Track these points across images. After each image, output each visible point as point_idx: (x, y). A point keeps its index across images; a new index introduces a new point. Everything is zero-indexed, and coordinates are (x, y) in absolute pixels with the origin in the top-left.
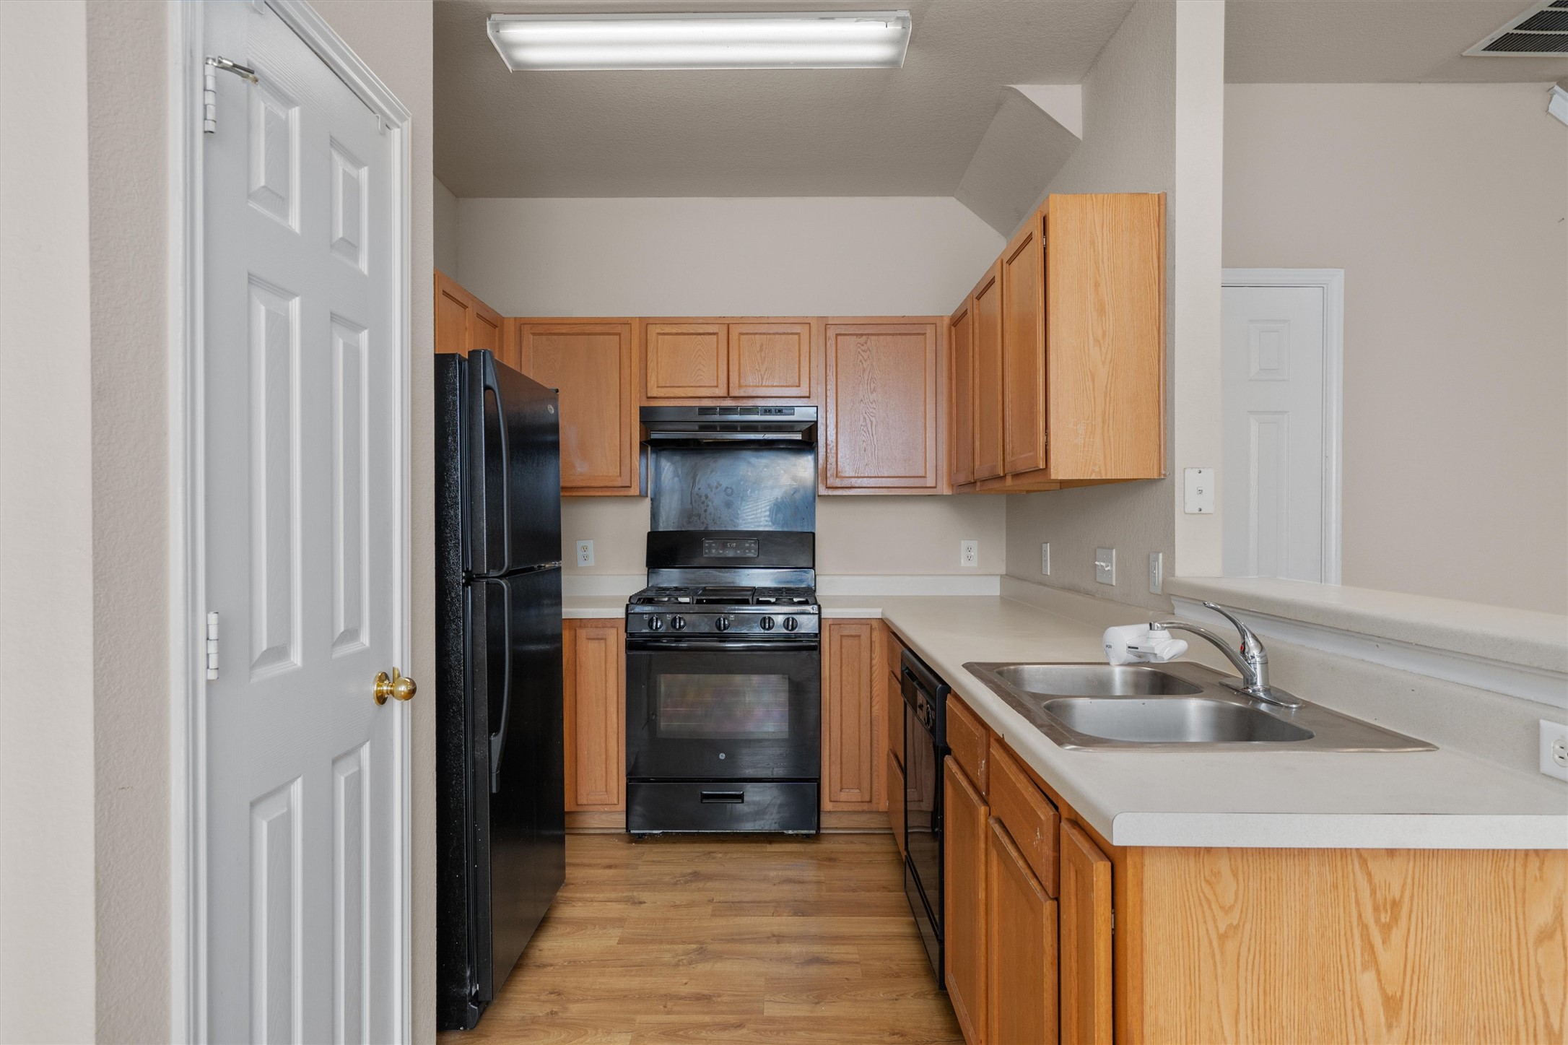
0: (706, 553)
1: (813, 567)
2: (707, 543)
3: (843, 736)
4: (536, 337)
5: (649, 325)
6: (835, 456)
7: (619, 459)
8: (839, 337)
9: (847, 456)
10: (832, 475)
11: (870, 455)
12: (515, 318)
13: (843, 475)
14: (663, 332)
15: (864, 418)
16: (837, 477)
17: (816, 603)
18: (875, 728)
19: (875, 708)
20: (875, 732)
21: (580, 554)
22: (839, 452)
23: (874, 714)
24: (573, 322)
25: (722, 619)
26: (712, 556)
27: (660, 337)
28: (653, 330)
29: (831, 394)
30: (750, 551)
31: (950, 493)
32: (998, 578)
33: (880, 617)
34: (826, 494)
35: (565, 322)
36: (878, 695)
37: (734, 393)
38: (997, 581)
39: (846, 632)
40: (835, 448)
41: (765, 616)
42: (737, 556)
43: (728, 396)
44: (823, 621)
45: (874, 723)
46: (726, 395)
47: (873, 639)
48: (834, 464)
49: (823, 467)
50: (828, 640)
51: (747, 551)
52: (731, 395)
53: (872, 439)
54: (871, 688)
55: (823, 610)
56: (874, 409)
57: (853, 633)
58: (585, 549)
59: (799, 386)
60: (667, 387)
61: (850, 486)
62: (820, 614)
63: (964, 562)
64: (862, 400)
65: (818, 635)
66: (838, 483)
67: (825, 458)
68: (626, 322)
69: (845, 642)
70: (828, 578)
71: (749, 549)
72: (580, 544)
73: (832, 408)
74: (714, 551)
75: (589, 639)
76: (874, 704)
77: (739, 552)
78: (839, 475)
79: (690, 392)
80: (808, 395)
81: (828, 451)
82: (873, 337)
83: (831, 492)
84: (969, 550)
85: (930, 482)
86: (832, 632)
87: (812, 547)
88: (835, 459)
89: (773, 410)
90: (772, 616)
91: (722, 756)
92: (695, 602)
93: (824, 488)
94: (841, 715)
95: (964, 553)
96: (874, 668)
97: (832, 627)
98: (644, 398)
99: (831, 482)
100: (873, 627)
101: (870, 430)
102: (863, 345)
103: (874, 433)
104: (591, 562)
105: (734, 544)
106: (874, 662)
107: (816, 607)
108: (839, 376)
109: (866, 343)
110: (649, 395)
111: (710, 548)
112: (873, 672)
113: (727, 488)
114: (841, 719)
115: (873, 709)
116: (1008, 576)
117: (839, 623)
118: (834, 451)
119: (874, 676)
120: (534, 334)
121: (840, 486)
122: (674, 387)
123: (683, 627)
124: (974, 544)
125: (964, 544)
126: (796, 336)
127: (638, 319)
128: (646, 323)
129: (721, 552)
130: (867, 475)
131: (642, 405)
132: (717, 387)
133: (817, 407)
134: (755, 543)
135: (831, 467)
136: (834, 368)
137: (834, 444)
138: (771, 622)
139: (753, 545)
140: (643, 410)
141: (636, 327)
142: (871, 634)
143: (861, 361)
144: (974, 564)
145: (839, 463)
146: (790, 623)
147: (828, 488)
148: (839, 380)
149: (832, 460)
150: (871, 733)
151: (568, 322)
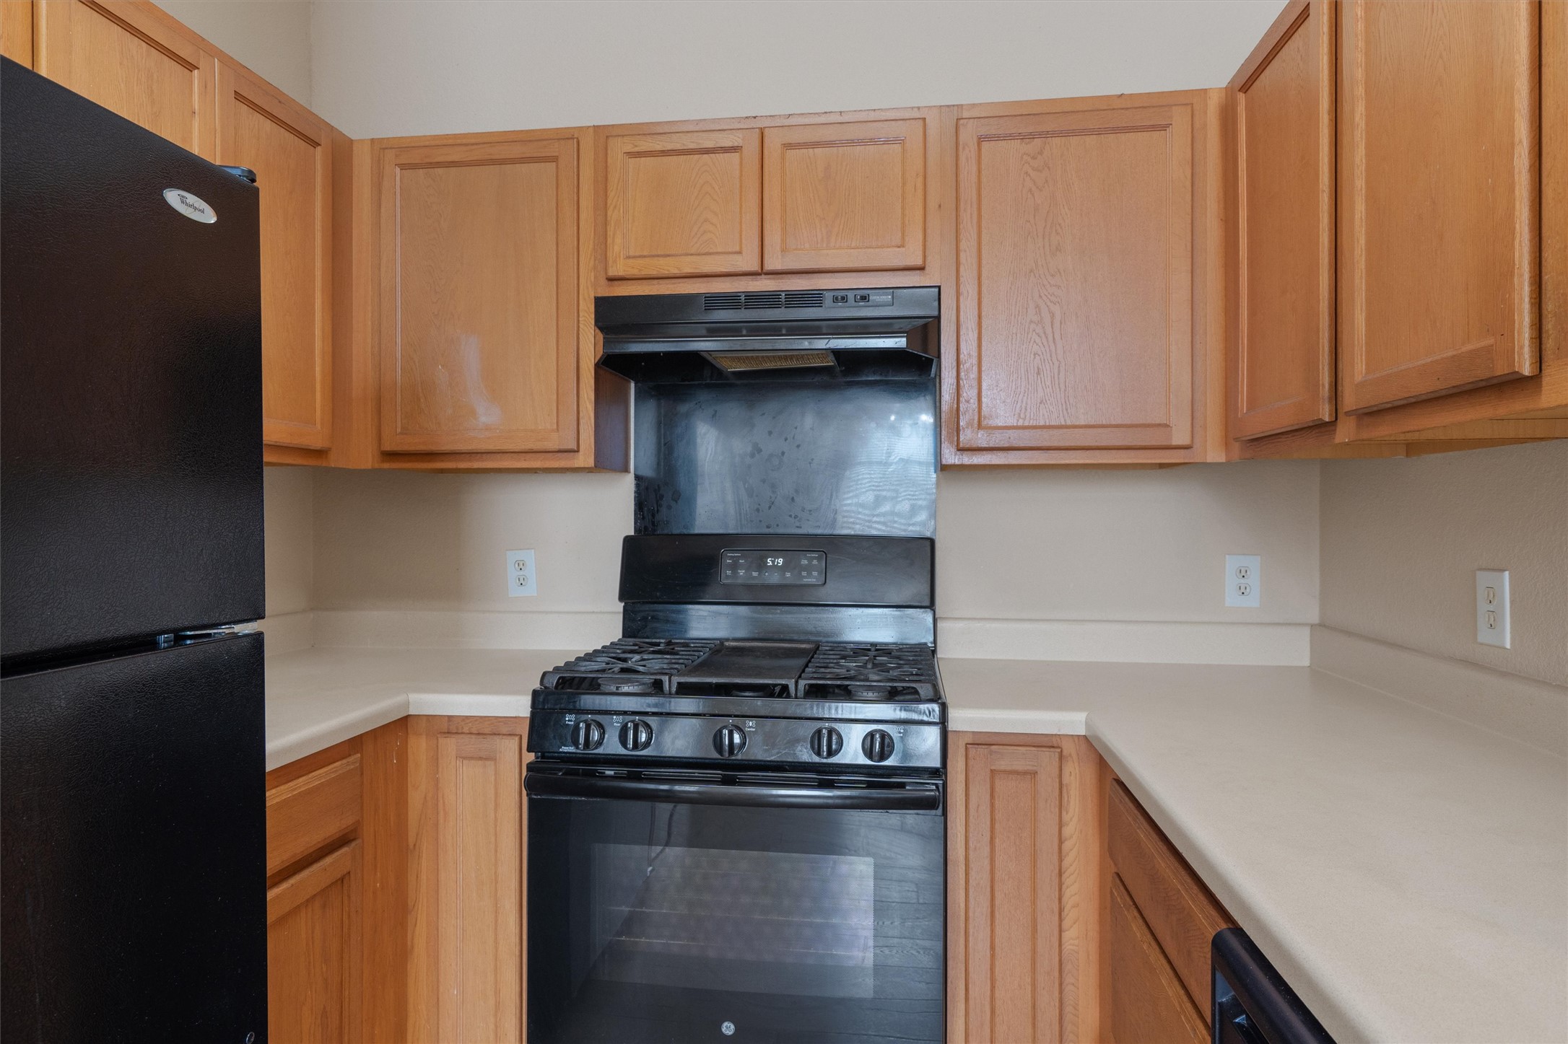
0: (727, 577)
1: (931, 606)
2: (728, 558)
3: (997, 994)
4: (408, 173)
5: (610, 139)
6: (975, 384)
7: (555, 397)
8: (985, 145)
9: (1002, 385)
10: (970, 424)
11: (1048, 383)
12: (372, 140)
13: (992, 423)
14: (636, 149)
15: (1037, 307)
16: (980, 426)
17: (936, 698)
18: (1069, 979)
19: (1071, 934)
20: (1068, 989)
21: (512, 573)
22: (984, 376)
23: (1067, 947)
24: (473, 141)
25: (726, 732)
26: (740, 581)
27: (632, 162)
28: (619, 148)
29: (968, 259)
30: (809, 575)
31: (1222, 459)
32: (1306, 633)
33: (1083, 732)
34: (957, 462)
35: (459, 141)
36: (1076, 906)
37: (773, 263)
38: (1302, 641)
39: (1003, 765)
40: (975, 369)
41: (819, 725)
42: (784, 582)
43: (761, 273)
44: (950, 737)
45: (1068, 967)
46: (760, 271)
47: (1065, 780)
48: (974, 401)
49: (951, 408)
50: (962, 777)
51: (804, 574)
52: (769, 266)
53: (1053, 348)
54: (1060, 890)
55: (953, 714)
56: (1059, 287)
57: (1020, 765)
58: (521, 565)
59: (902, 246)
60: (645, 257)
61: (1006, 445)
62: (943, 722)
63: (1232, 599)
64: (1031, 271)
65: (938, 773)
66: (982, 439)
67: (955, 391)
68: (570, 137)
69: (1000, 785)
70: (960, 625)
71: (809, 569)
72: (512, 557)
73: (969, 289)
74: (742, 572)
75: (464, 758)
76: (1066, 924)
77: (788, 575)
78: (984, 423)
79: (687, 266)
80: (919, 262)
81: (962, 374)
82: (1057, 141)
83: (967, 459)
84: (1243, 574)
85: (1180, 437)
86: (971, 763)
87: (929, 568)
88: (976, 391)
89: (851, 295)
90: (840, 727)
91: (728, 1028)
92: (674, 690)
93: (953, 450)
94: (992, 948)
95: (1231, 581)
96: (1067, 846)
97: (972, 751)
98: (603, 281)
99: (967, 437)
100: (1065, 753)
101: (1049, 330)
102: (1034, 158)
103: (1057, 337)
104: (531, 590)
105: (781, 561)
106: (1067, 831)
107: (936, 707)
108: (984, 223)
109: (1041, 153)
110: (612, 273)
111: (734, 567)
112: (1064, 853)
113: (771, 455)
114: (993, 956)
115: (1066, 935)
116: (1322, 628)
117: (985, 742)
118: (974, 375)
119: (1066, 863)
120: (403, 167)
121: (984, 445)
122: (658, 256)
123: (647, 744)
124: (1253, 564)
125: (1232, 563)
126: (897, 148)
127: (591, 130)
128: (604, 134)
129: (755, 574)
130: (1042, 423)
131: (597, 296)
132: (740, 253)
133: (939, 287)
134: (819, 559)
135: (969, 407)
136: (975, 206)
137: (975, 361)
138: (834, 737)
139: (815, 562)
140: (601, 303)
141: (587, 144)
142: (1061, 770)
143: (1030, 190)
144: (1252, 601)
145: (984, 400)
146: (878, 745)
147: (961, 450)
148: (984, 231)
149: (969, 393)
150: (1061, 992)
151: (464, 141)
